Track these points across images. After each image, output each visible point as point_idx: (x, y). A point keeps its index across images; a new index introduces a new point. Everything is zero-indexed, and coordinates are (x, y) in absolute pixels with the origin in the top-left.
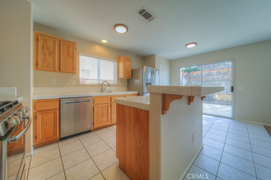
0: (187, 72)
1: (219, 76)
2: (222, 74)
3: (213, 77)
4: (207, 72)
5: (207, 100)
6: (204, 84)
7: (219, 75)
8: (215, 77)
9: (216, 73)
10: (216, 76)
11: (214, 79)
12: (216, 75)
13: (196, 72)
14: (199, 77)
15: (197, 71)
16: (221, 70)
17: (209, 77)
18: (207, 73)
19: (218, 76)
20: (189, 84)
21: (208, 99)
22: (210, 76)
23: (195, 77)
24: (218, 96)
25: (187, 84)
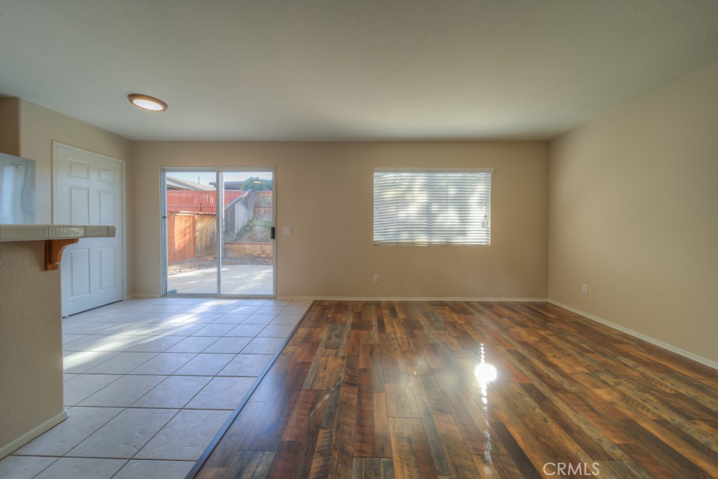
0: (250, 190)
20: (254, 221)
25: (251, 221)
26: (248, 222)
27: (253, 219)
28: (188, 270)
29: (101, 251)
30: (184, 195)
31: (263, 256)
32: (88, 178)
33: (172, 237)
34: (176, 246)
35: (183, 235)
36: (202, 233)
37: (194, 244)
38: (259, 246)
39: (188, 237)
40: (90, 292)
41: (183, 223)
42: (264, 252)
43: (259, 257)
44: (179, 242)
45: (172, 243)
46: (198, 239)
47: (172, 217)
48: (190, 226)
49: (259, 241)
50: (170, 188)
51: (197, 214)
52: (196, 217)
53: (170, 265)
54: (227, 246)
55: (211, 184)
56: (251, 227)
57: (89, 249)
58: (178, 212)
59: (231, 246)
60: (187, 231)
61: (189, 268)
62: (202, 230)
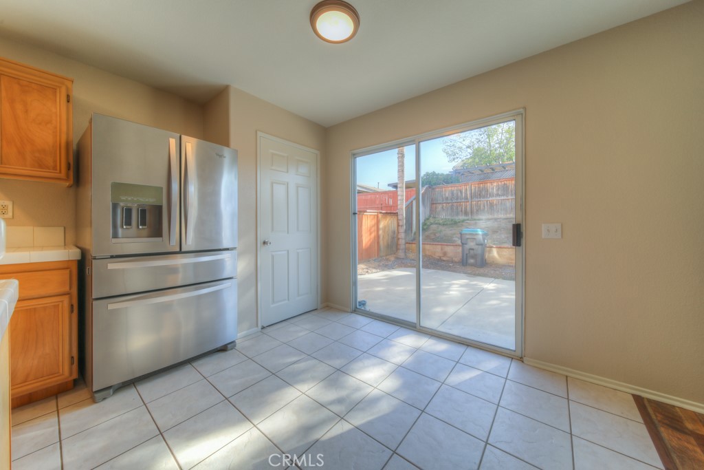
0: (427, 186)
1: (505, 198)
2: (511, 191)
3: (490, 199)
4: (477, 185)
5: (472, 265)
6: (468, 220)
7: (503, 195)
8: (495, 199)
9: (498, 190)
10: (498, 198)
11: (491, 205)
12: (498, 195)
13: (449, 185)
14: (457, 199)
15: (452, 183)
16: (508, 182)
17: (482, 199)
18: (477, 190)
19: (503, 198)
20: (431, 219)
21: (472, 261)
22: (484, 197)
23: (447, 199)
24: (498, 253)
25: (428, 219)
26: (425, 221)
27: (430, 216)
28: (374, 270)
29: (298, 253)
30: (369, 197)
31: (444, 259)
32: (287, 172)
33: (361, 236)
34: (364, 245)
35: (369, 233)
36: (384, 232)
37: (378, 243)
38: (439, 247)
39: (373, 235)
40: (288, 300)
41: (369, 221)
42: (445, 254)
43: (440, 260)
44: (366, 239)
45: (361, 242)
46: (381, 237)
47: (361, 216)
48: (374, 226)
49: (438, 242)
50: (359, 192)
51: (381, 213)
52: (380, 215)
53: (359, 263)
54: (407, 245)
55: (389, 185)
56: (429, 226)
57: (288, 251)
58: (365, 212)
59: (410, 245)
60: (373, 229)
61: (374, 268)
62: (385, 227)
